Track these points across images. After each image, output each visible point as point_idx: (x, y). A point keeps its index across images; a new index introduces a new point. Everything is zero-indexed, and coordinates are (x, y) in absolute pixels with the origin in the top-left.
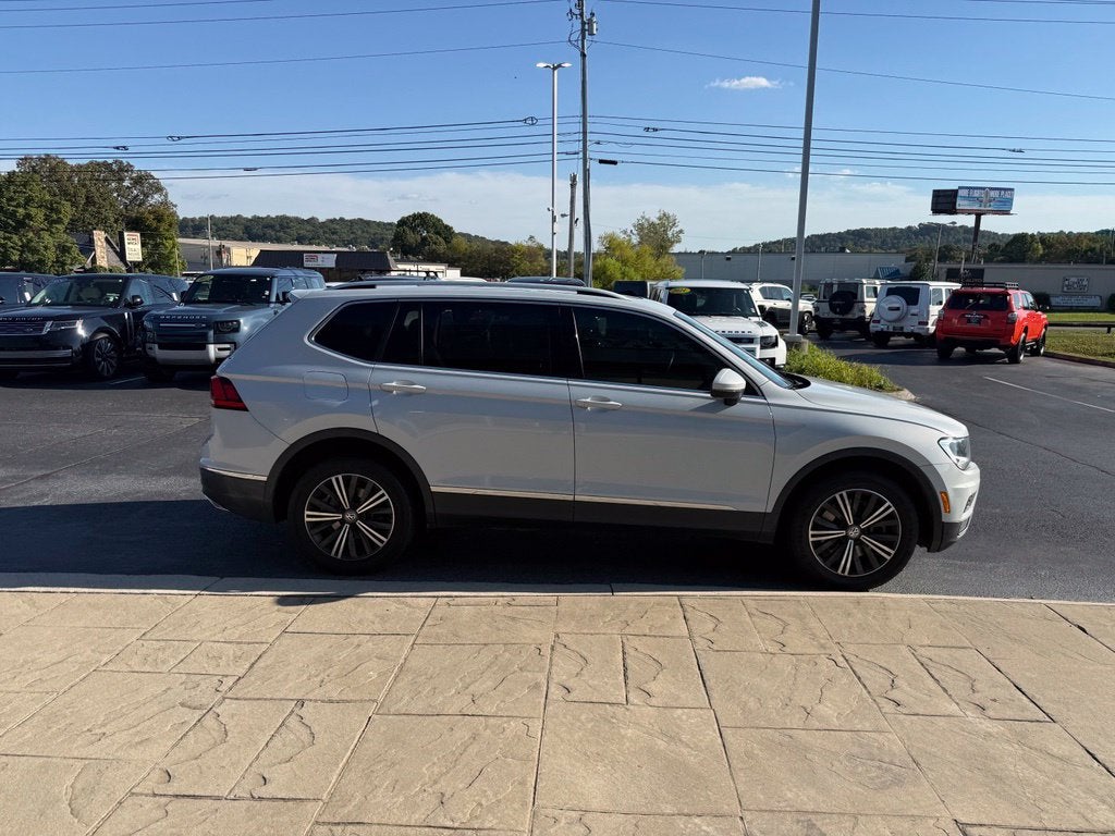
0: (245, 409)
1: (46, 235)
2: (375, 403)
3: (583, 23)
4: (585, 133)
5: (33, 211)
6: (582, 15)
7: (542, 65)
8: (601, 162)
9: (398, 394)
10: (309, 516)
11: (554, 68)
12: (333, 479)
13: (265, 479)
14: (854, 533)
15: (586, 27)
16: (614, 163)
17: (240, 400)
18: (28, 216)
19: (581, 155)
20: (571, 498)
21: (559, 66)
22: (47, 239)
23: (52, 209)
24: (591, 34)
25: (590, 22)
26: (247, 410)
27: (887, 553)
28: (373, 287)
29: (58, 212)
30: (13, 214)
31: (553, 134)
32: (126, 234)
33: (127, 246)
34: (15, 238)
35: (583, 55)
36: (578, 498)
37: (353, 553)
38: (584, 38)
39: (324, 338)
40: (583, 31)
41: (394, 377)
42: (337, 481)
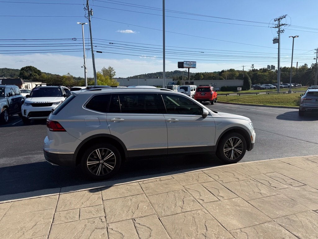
0: (65, 131)
2: (109, 125)
3: (89, 12)
4: (92, 43)
6: (88, 9)
7: (79, 23)
8: (97, 52)
9: (116, 122)
10: (88, 163)
11: (82, 24)
12: (96, 150)
13: (73, 153)
14: (233, 148)
15: (90, 13)
16: (101, 52)
17: (63, 128)
19: (91, 50)
20: (167, 148)
21: (84, 24)
24: (92, 15)
25: (91, 12)
26: (66, 131)
27: (240, 152)
28: (101, 90)
31: (83, 43)
35: (90, 21)
36: (169, 147)
37: (103, 173)
38: (89, 16)
39: (89, 106)
40: (89, 14)
41: (114, 117)
42: (98, 151)
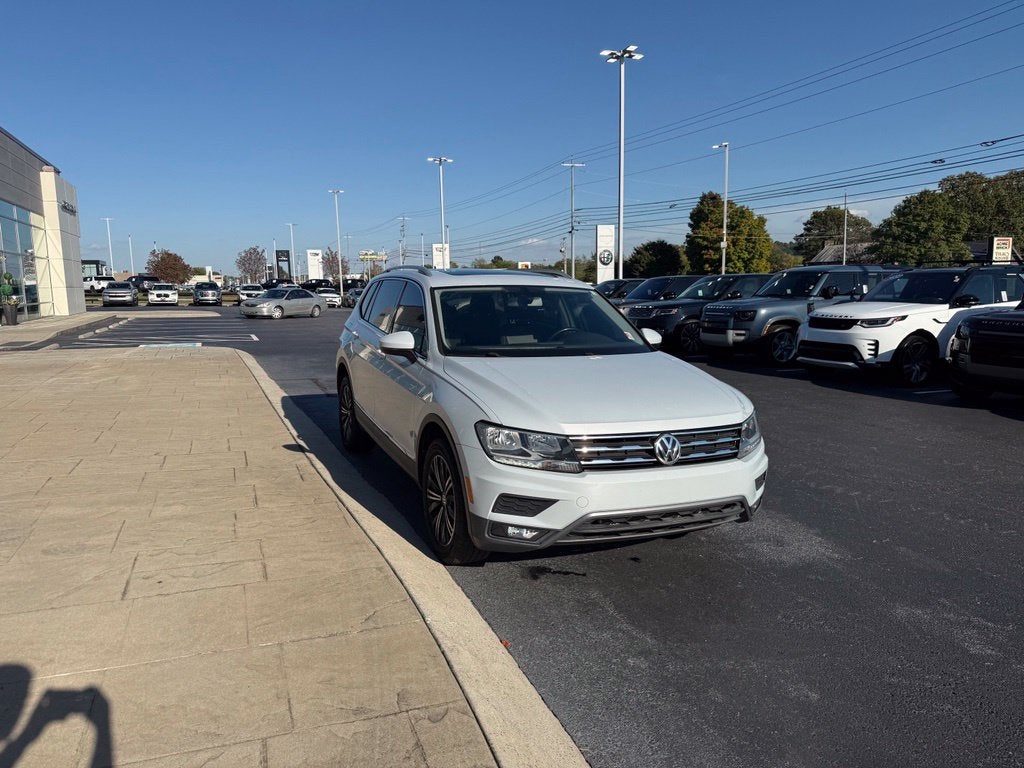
1: (943, 244)
5: (935, 223)
14: (444, 500)
18: (930, 228)
22: (944, 248)
23: (951, 220)
29: (956, 222)
30: (916, 229)
32: (996, 239)
33: (995, 250)
34: (915, 249)
